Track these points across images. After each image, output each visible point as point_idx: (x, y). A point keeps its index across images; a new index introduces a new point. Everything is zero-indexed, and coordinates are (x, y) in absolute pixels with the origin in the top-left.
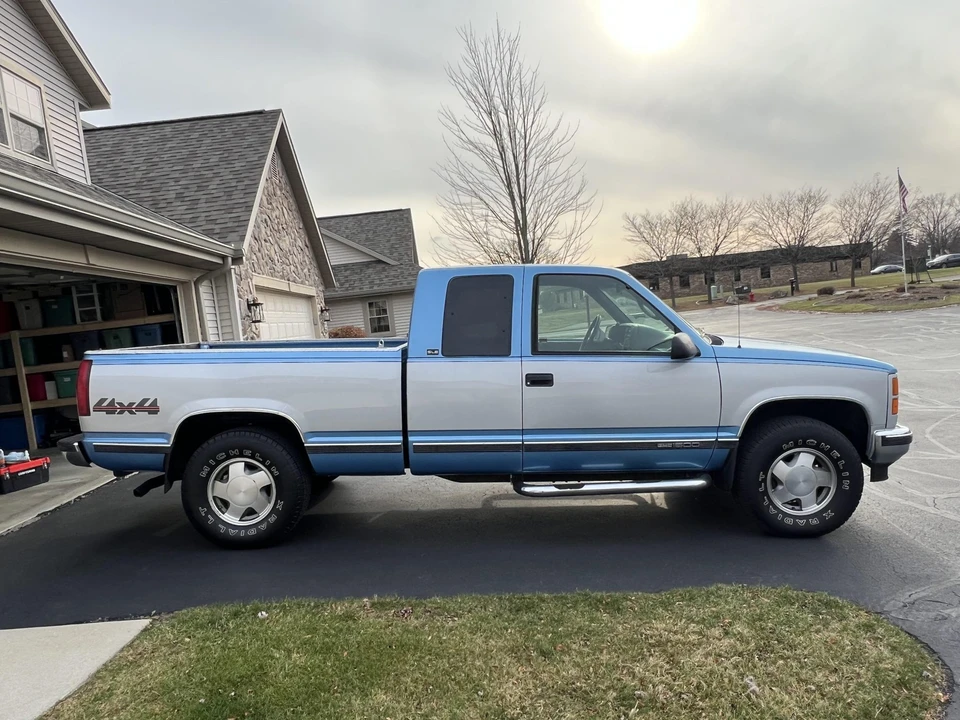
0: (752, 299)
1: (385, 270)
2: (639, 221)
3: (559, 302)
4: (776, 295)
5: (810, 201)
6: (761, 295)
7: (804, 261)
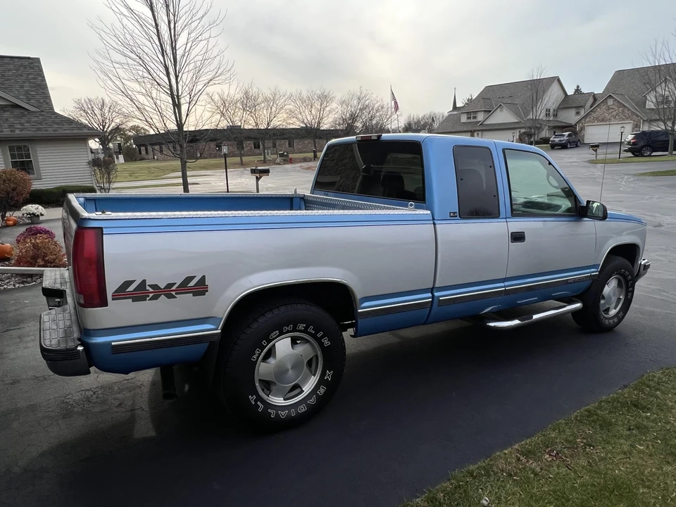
0: (291, 161)
1: (24, 116)
2: (216, 98)
3: (140, 153)
4: (305, 160)
5: (324, 98)
6: (296, 159)
7: (321, 138)
